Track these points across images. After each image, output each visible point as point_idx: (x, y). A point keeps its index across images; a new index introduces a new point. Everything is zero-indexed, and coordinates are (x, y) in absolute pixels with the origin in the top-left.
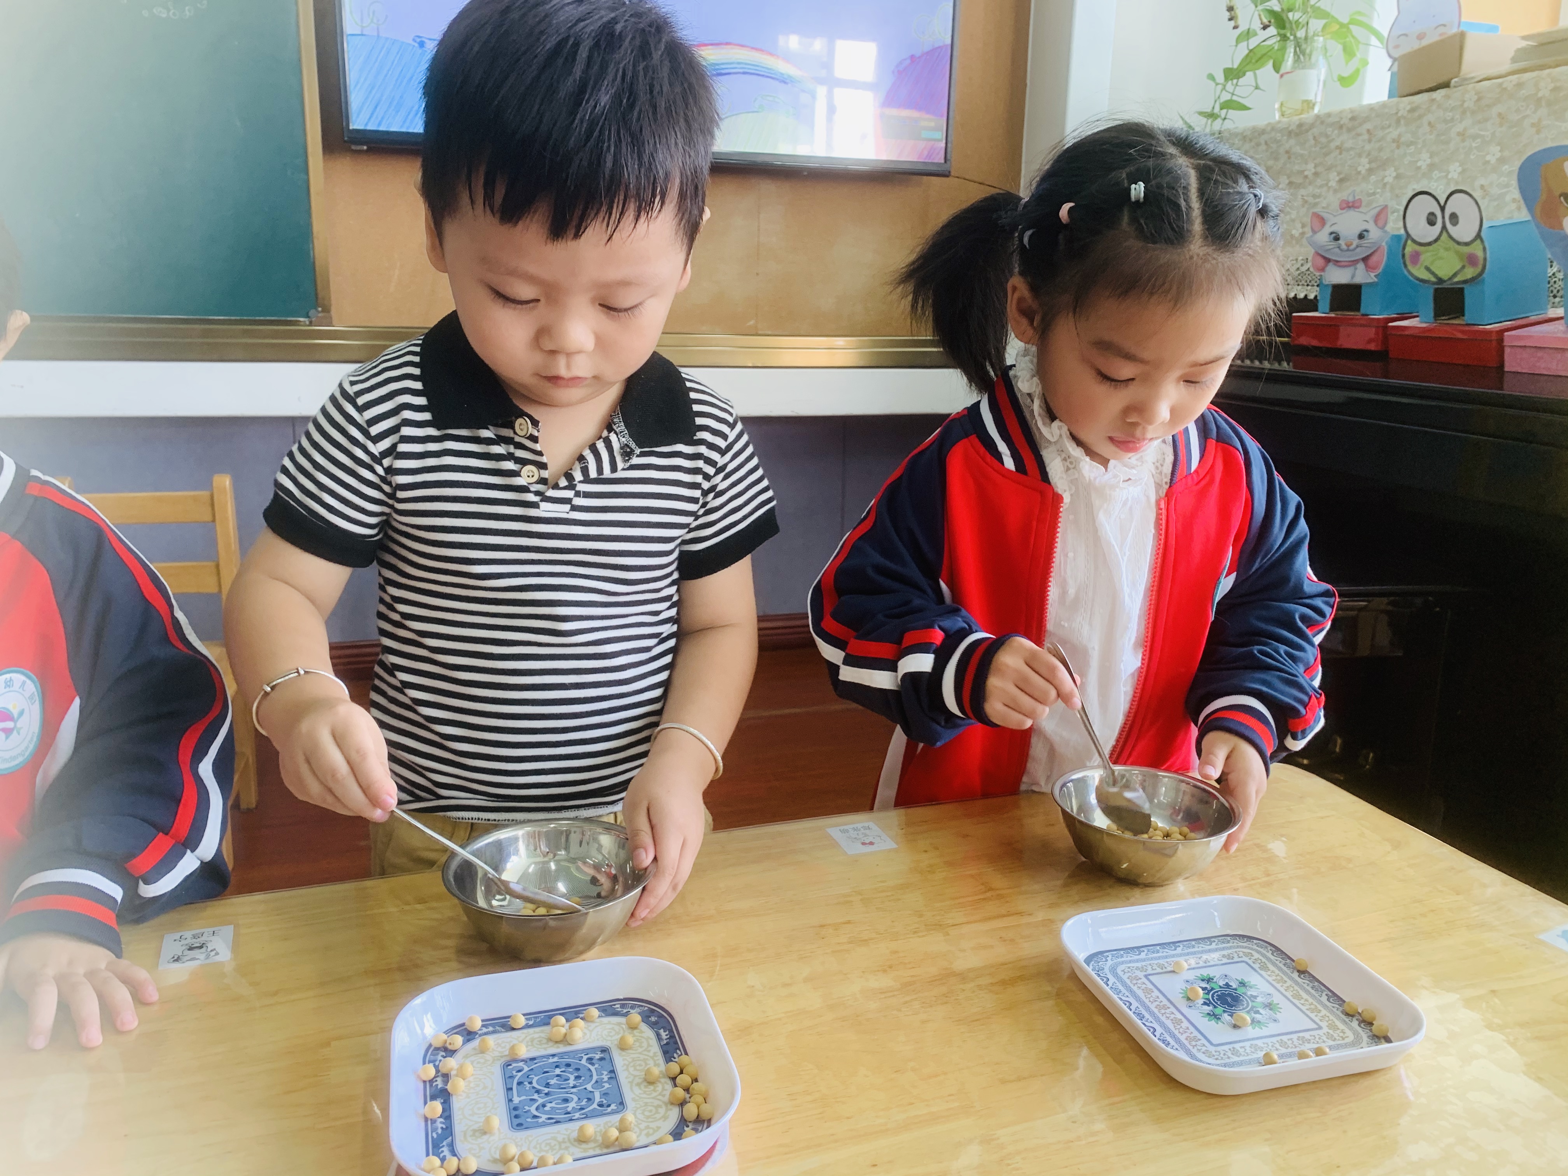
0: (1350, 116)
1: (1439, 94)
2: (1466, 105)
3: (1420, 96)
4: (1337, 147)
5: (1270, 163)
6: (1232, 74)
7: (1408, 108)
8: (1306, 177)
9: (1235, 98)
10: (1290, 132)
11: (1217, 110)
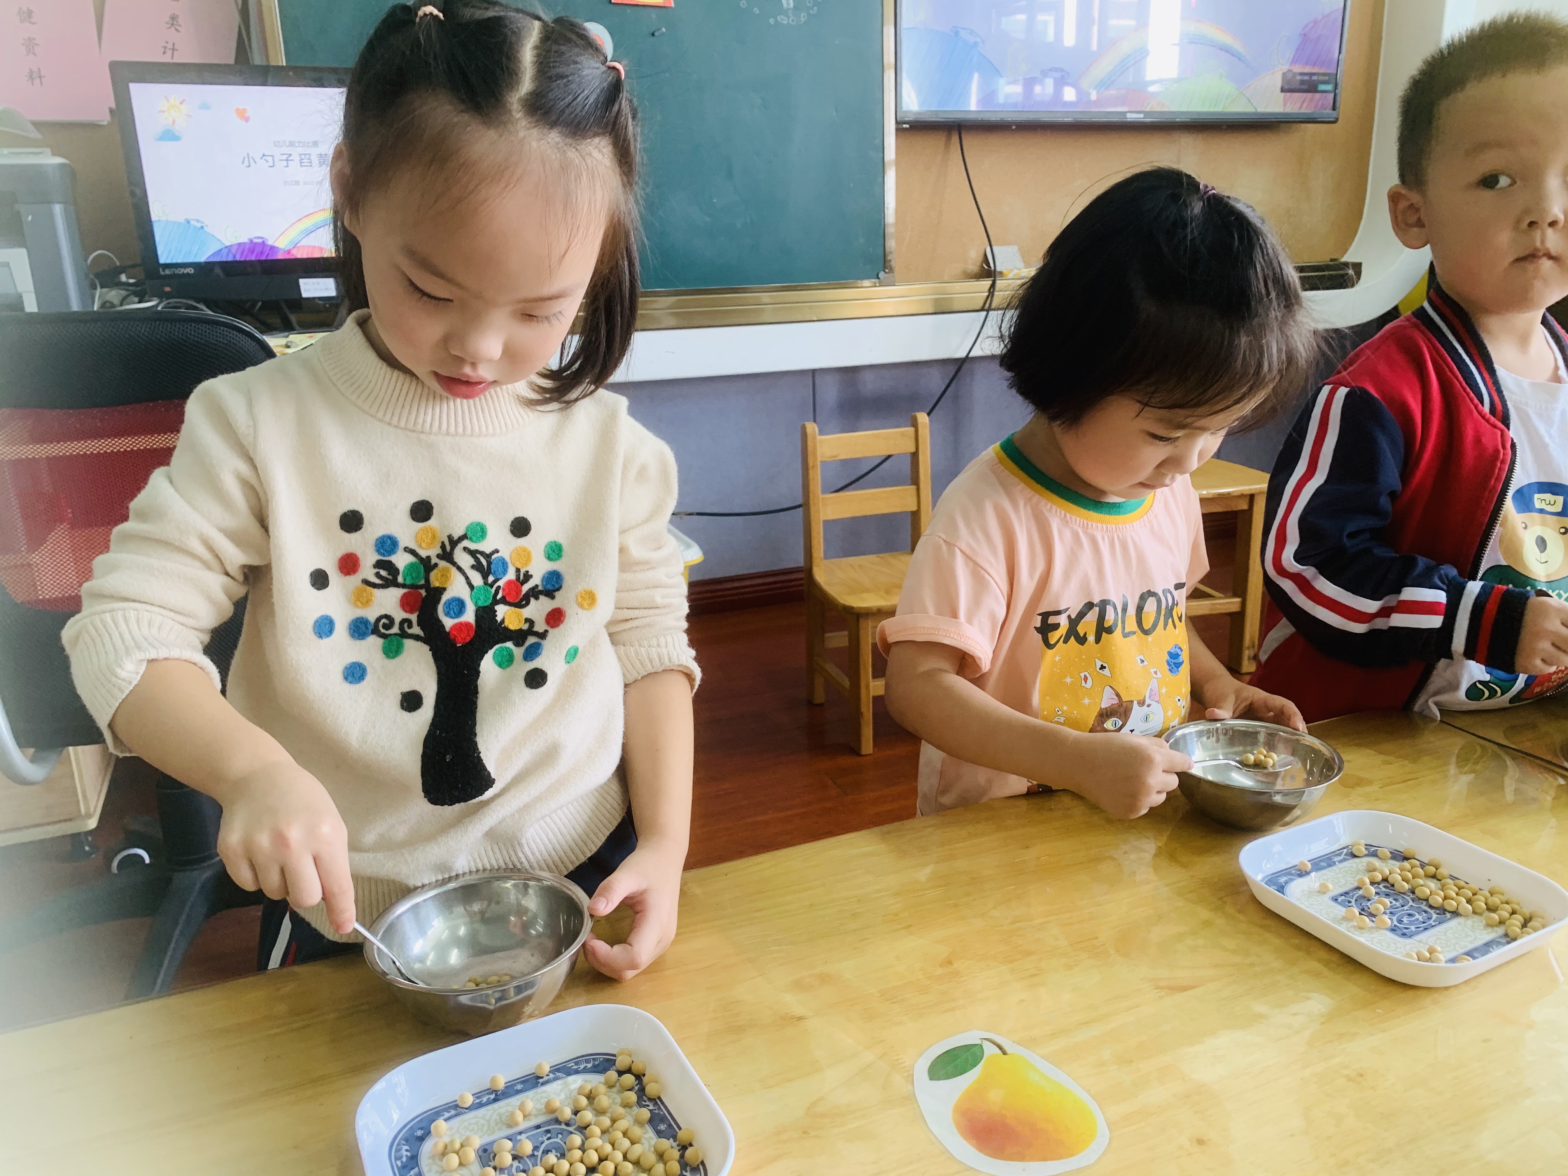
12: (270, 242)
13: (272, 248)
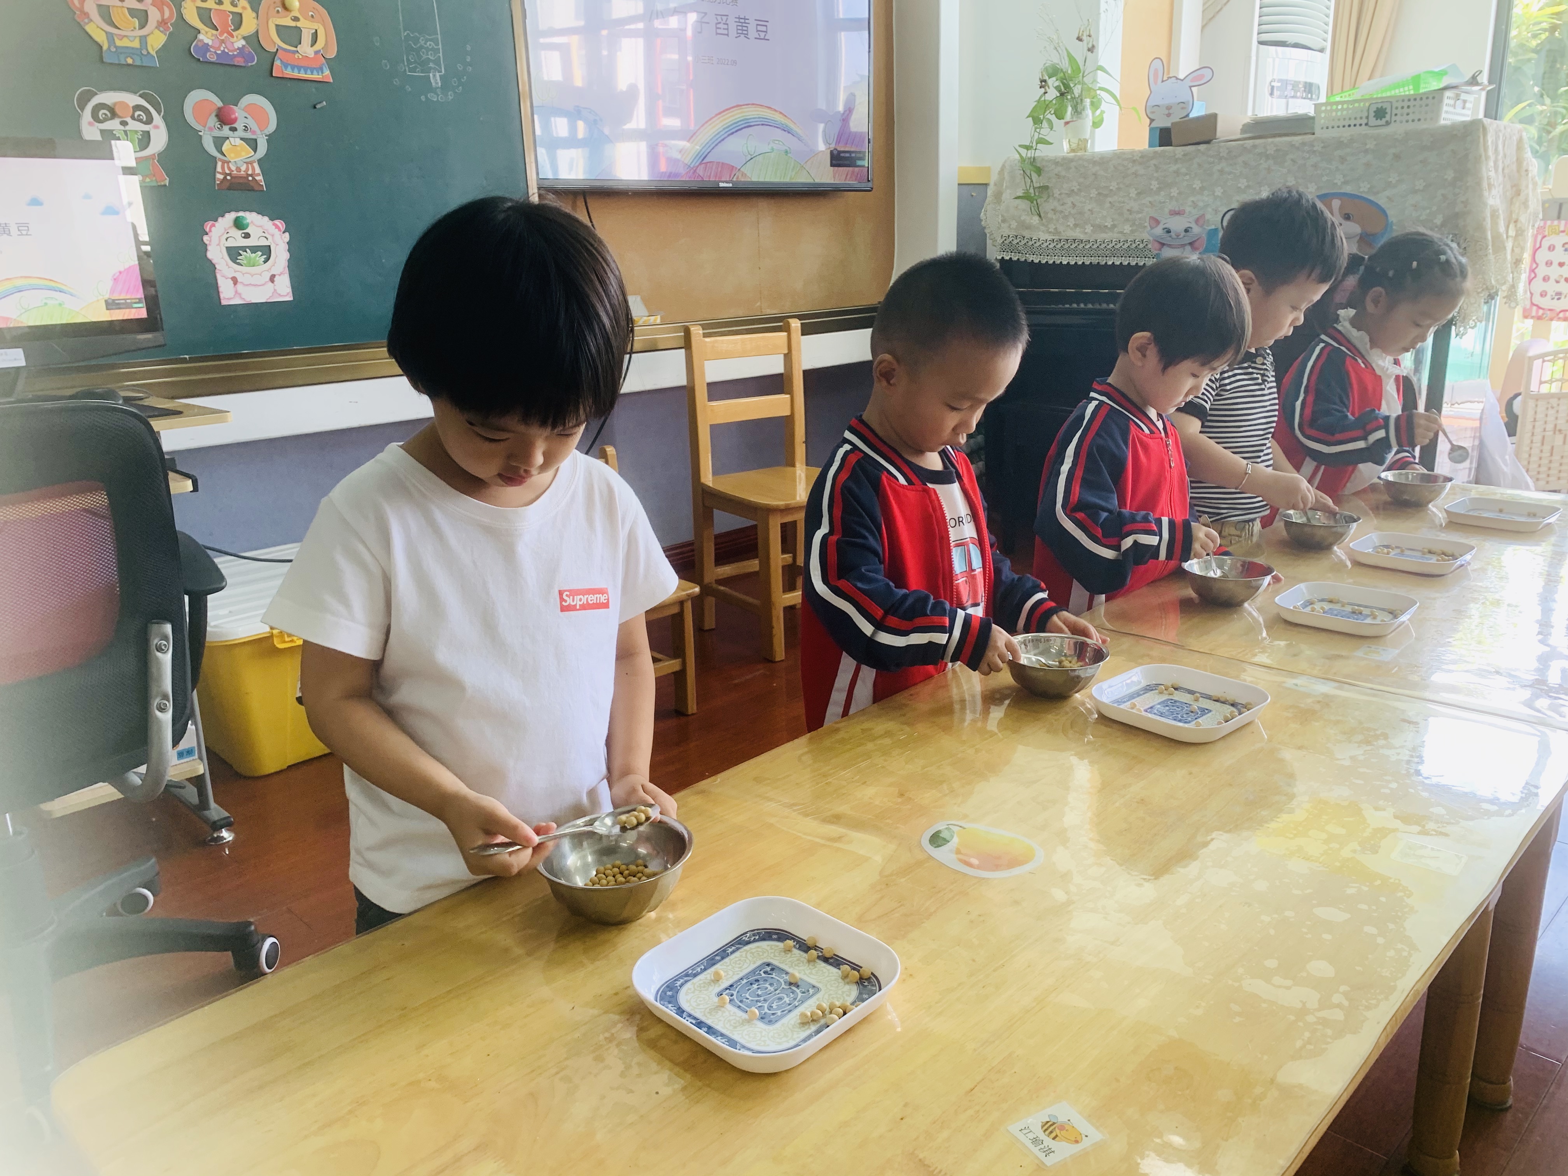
1: (1202, 147)
2: (1221, 155)
3: (1189, 147)
7: (1182, 153)
9: (1041, 136)
11: (1034, 144)
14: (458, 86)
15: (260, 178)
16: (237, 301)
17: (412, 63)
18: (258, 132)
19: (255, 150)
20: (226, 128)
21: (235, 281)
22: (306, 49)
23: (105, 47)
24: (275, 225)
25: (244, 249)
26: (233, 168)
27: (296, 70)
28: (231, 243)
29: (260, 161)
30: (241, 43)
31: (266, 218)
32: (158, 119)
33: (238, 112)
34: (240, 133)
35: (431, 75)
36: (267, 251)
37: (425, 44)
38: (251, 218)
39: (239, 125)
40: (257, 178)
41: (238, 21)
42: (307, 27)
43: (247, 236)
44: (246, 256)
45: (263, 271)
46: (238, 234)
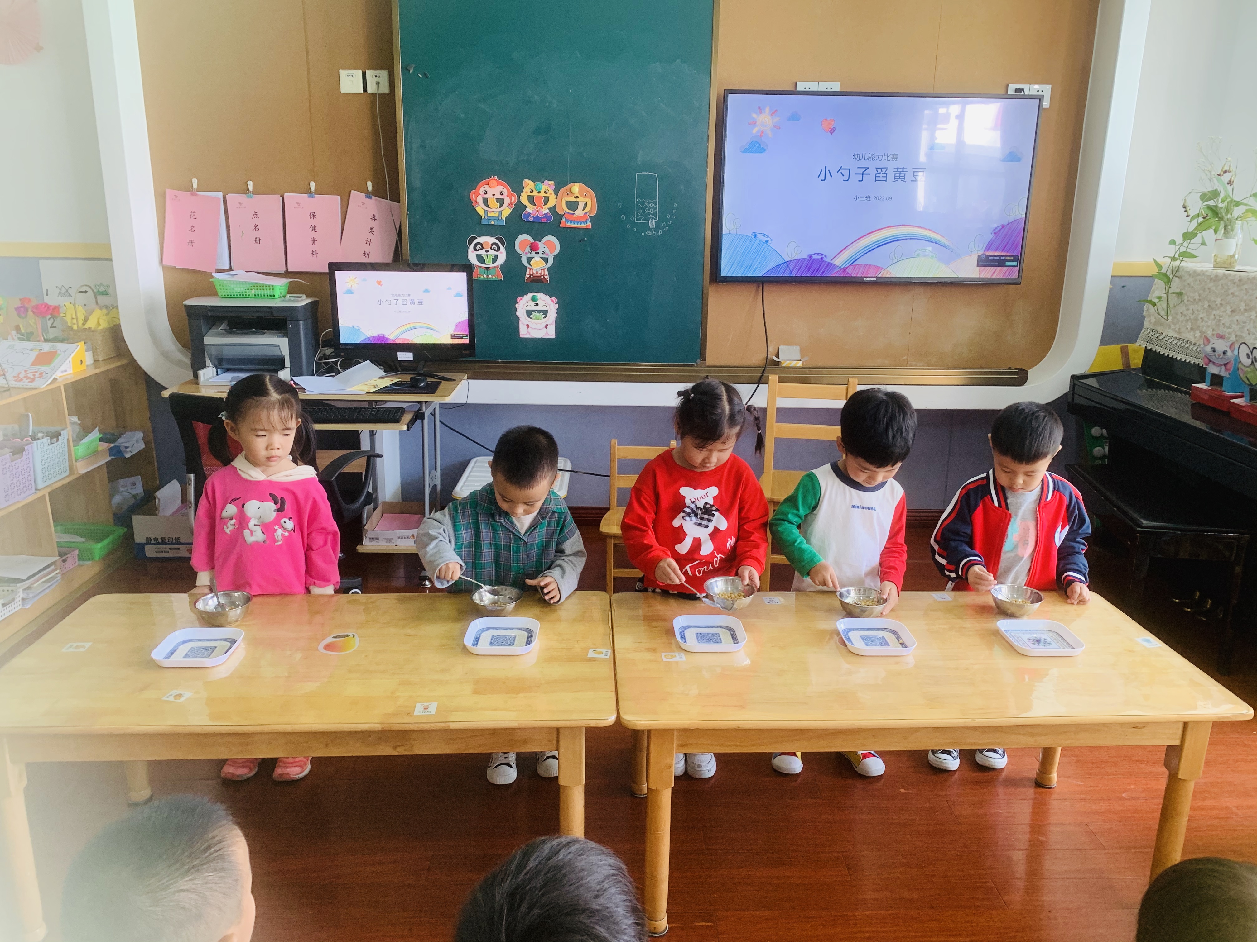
0: (1239, 279)
4: (1232, 293)
5: (1201, 292)
6: (1188, 236)
8: (1217, 305)
9: (1188, 250)
10: (1211, 279)
11: (1177, 256)
12: (386, 336)
13: (387, 339)
14: (665, 227)
15: (547, 277)
16: (528, 336)
17: (639, 216)
18: (550, 254)
19: (547, 264)
20: (534, 253)
21: (528, 326)
22: (579, 212)
23: (483, 217)
24: (552, 300)
25: (534, 311)
26: (534, 272)
27: (573, 223)
28: (529, 308)
29: (548, 269)
30: (545, 211)
31: (548, 296)
32: (502, 249)
33: (541, 245)
34: (541, 255)
35: (650, 221)
36: (545, 313)
37: (649, 205)
38: (540, 296)
39: (540, 251)
40: (546, 277)
41: (547, 200)
42: (582, 201)
43: (537, 305)
44: (534, 315)
45: (543, 322)
46: (533, 303)
